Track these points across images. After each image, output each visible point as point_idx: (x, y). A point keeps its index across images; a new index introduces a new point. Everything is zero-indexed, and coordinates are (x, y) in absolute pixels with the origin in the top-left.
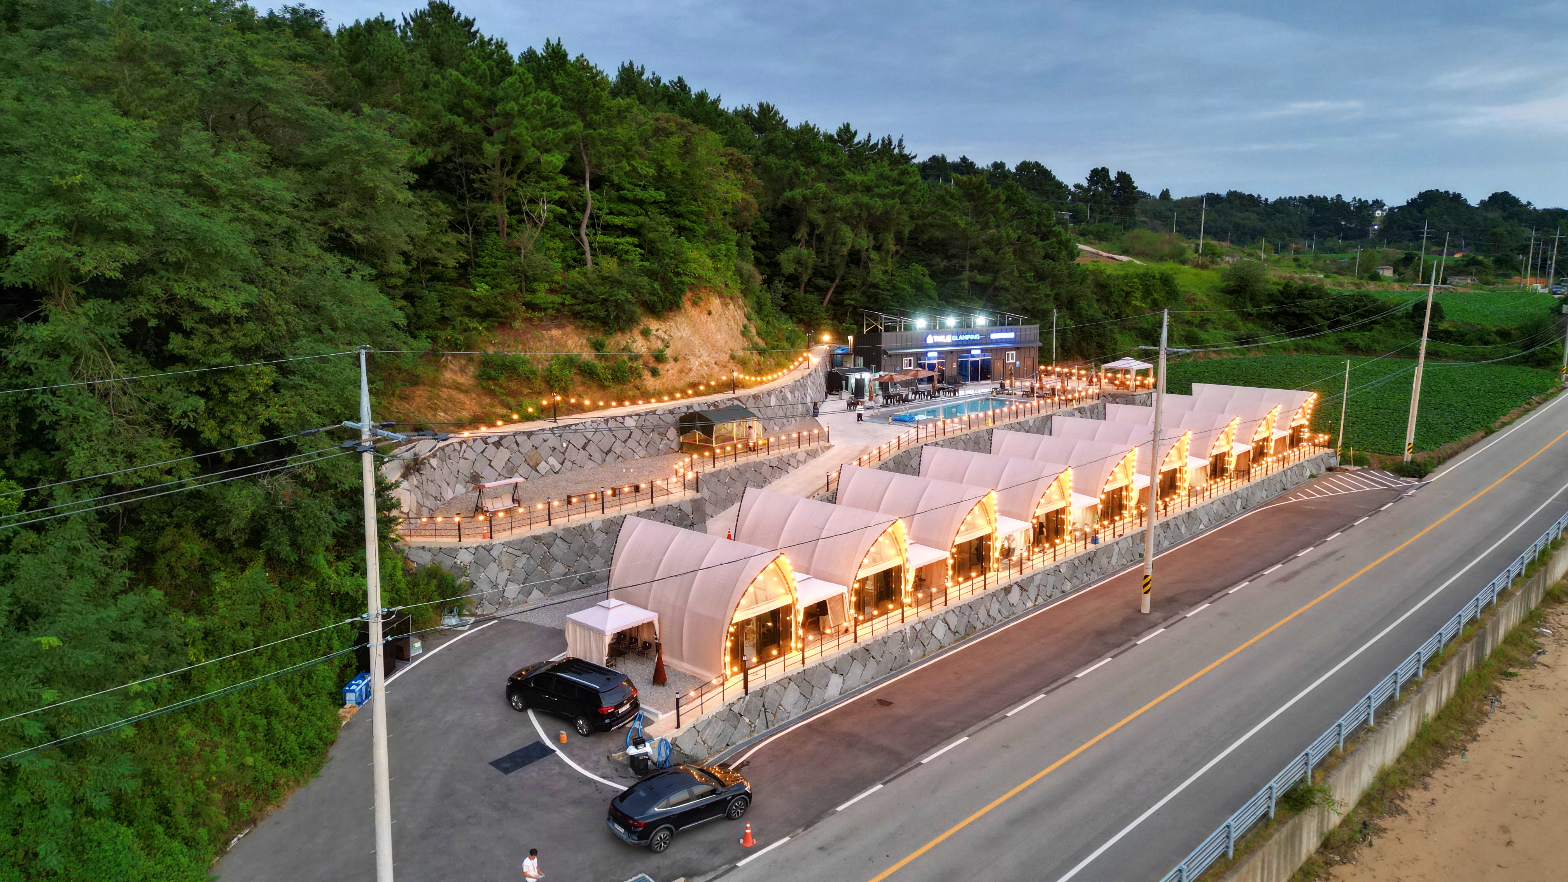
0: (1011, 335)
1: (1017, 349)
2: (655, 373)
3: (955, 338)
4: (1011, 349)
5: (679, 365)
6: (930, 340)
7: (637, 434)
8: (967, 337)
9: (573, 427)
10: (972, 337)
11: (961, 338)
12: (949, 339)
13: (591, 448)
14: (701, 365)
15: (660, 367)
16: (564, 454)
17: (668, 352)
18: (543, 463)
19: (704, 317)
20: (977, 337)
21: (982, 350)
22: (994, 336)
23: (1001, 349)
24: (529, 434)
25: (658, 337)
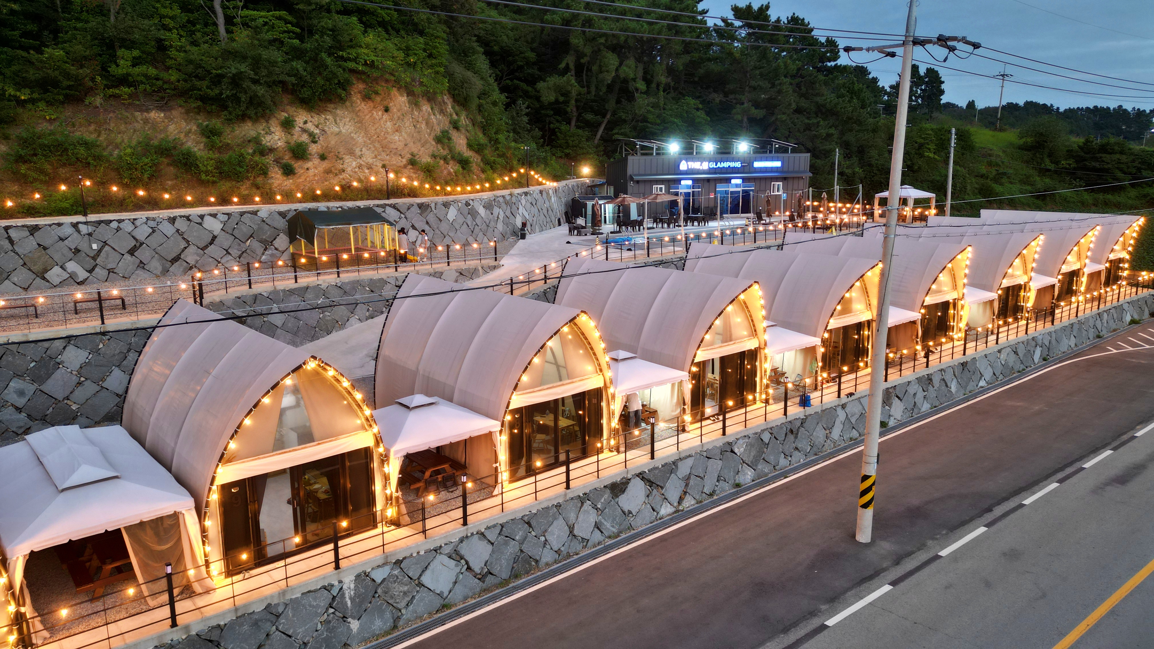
0: (778, 164)
1: (784, 179)
2: (288, 171)
3: (713, 165)
4: (777, 179)
5: (325, 164)
6: (683, 166)
7: (225, 240)
8: (726, 165)
9: (114, 225)
10: (732, 164)
11: (719, 165)
12: (705, 166)
13: (143, 254)
14: (360, 167)
15: (297, 165)
16: (94, 258)
17: (314, 149)
18: (57, 270)
19: (378, 114)
20: (738, 165)
21: (744, 179)
22: (757, 164)
23: (766, 178)
24: (34, 230)
25: (304, 131)
